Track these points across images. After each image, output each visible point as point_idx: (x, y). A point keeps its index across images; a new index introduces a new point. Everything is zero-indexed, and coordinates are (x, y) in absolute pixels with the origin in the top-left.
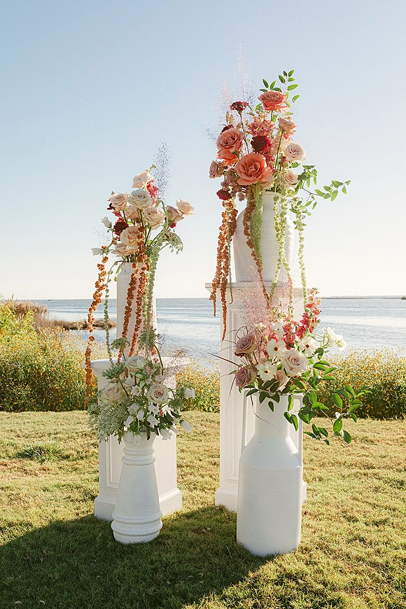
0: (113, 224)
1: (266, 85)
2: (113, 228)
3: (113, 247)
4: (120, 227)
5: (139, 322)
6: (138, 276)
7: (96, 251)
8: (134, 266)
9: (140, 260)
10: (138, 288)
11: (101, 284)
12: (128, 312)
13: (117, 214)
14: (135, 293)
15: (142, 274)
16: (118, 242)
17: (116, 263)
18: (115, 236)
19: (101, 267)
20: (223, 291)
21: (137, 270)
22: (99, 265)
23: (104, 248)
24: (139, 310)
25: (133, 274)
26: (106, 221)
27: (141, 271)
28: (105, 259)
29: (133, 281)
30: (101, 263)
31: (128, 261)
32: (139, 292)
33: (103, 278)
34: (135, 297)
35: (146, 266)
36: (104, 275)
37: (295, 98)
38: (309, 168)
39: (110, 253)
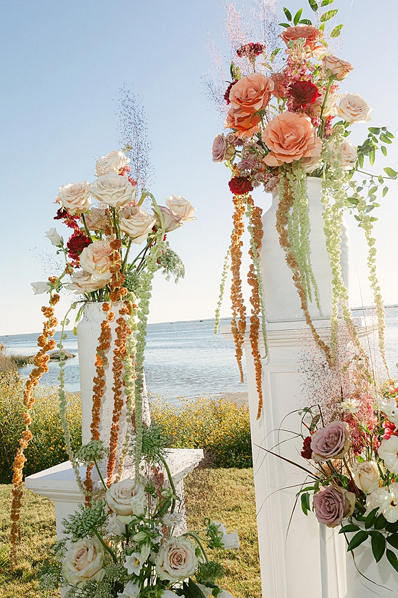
0: (66, 241)
1: (288, 15)
2: (65, 246)
3: (67, 279)
4: (77, 245)
5: (118, 405)
6: (113, 325)
7: (37, 288)
8: (106, 308)
9: (115, 298)
10: (113, 346)
11: (47, 341)
12: (99, 388)
13: (72, 224)
14: (110, 355)
15: (120, 321)
16: (76, 270)
17: (74, 306)
18: (70, 260)
19: (47, 311)
20: (254, 337)
21: (111, 316)
22: (44, 309)
23: (52, 281)
24: (118, 384)
25: (105, 322)
26: (53, 235)
27: (117, 316)
28: (55, 299)
29: (105, 334)
30: (48, 306)
31: (94, 301)
32: (117, 353)
33: (50, 330)
34: (111, 361)
35: (125, 307)
36: (51, 325)
37: (336, 33)
38: (376, 130)
39: (63, 290)
